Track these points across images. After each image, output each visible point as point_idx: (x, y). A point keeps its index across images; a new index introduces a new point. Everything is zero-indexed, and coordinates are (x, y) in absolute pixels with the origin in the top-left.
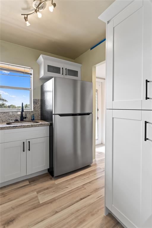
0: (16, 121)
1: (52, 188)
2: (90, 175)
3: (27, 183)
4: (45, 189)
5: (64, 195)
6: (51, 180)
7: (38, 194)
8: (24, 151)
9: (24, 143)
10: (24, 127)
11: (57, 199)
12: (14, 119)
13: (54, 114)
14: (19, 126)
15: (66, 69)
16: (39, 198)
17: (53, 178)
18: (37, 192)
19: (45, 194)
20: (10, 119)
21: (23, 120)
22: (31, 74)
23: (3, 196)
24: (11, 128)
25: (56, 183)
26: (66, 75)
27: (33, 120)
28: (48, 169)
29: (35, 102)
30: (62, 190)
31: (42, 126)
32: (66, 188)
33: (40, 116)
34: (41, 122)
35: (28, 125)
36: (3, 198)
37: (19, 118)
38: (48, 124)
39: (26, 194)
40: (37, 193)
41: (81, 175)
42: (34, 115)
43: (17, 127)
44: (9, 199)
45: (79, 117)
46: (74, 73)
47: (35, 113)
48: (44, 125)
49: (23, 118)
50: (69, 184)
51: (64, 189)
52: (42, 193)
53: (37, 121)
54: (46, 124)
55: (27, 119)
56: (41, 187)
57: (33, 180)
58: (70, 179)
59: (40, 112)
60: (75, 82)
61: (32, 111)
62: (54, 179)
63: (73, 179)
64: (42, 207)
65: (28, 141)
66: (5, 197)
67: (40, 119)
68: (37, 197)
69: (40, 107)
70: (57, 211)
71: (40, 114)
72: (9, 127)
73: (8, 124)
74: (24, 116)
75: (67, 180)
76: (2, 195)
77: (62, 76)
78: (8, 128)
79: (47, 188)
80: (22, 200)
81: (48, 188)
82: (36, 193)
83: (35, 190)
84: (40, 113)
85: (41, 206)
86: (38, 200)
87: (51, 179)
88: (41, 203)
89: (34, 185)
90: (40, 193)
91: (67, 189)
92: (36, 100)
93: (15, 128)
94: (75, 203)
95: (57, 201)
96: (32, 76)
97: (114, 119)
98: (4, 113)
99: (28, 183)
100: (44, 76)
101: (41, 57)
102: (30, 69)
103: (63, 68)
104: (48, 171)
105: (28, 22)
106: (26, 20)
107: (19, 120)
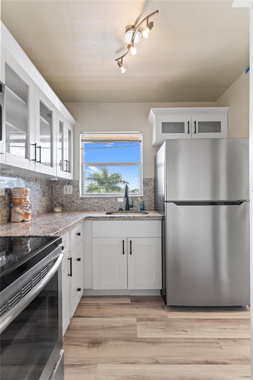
0: (121, 210)
1: (160, 321)
3: (128, 301)
4: (149, 320)
5: (176, 341)
7: (138, 323)
8: (124, 254)
9: (123, 241)
10: (129, 219)
11: (164, 343)
12: (119, 207)
13: (166, 201)
14: (117, 217)
15: (195, 122)
16: (138, 329)
17: (166, 307)
18: (137, 318)
19: (148, 327)
21: (129, 210)
22: (140, 141)
23: (97, 307)
25: (169, 317)
26: (195, 132)
27: (143, 210)
28: (161, 290)
29: (146, 183)
30: (176, 331)
32: (184, 331)
33: (153, 204)
34: (151, 214)
35: (128, 217)
36: (97, 310)
37: (124, 207)
38: (158, 217)
39: (122, 316)
40: (137, 321)
41: (219, 319)
42: (145, 203)
43: (115, 219)
44: (102, 314)
46: (215, 126)
47: (146, 199)
48: (152, 218)
49: (128, 207)
50: (191, 327)
51: (179, 331)
52: (144, 323)
53: (147, 212)
55: (134, 208)
56: (145, 315)
57: (137, 300)
58: (194, 319)
59: (153, 198)
60: (215, 142)
61: (141, 197)
62: (167, 309)
63: (200, 320)
64: (138, 343)
65: (129, 240)
66: (99, 310)
67: (154, 209)
68: (135, 325)
69: (153, 190)
70: (158, 361)
71: (153, 202)
72: (111, 217)
73: (107, 214)
74: (130, 203)
75: (190, 319)
76: (97, 306)
77: (188, 136)
79: (153, 320)
80: (116, 322)
81: (154, 319)
82: (135, 320)
83: (136, 315)
84: (154, 200)
85: (137, 341)
86: (136, 330)
87: (163, 308)
88: (138, 336)
89: (136, 307)
90: (141, 323)
91: (184, 333)
92: (147, 179)
94: (192, 363)
95: (162, 344)
96: (142, 144)
98: (106, 198)
99: (129, 302)
100: (156, 141)
101: (151, 112)
102: (138, 133)
103: (189, 122)
104: (161, 294)
105: (122, 68)
106: (120, 67)
107: (124, 208)
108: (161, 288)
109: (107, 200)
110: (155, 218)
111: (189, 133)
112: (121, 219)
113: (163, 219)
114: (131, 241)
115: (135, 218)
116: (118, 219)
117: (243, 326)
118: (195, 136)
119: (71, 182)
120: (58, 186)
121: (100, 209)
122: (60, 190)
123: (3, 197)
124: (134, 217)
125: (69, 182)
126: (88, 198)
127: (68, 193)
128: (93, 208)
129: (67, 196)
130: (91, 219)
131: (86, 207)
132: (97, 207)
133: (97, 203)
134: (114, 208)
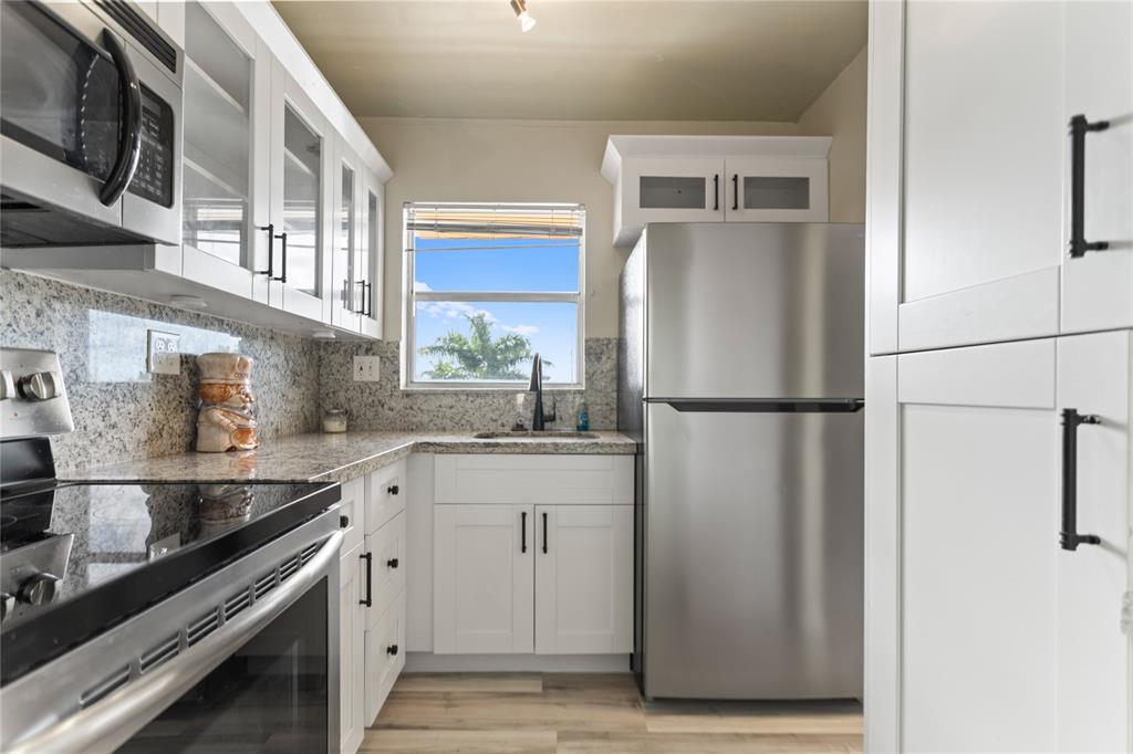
0: (519, 429)
1: (624, 739)
3: (535, 686)
4: (592, 736)
6: (634, 706)
7: (560, 744)
8: (524, 549)
9: (524, 515)
10: (540, 450)
12: (512, 422)
13: (647, 400)
14: (507, 445)
15: (735, 179)
17: (642, 703)
18: (559, 733)
20: (496, 421)
21: (542, 429)
22: (579, 231)
23: (445, 702)
24: (479, 450)
25: (650, 729)
26: (735, 208)
27: (583, 429)
28: (631, 655)
29: (593, 351)
31: (598, 454)
33: (615, 412)
35: (539, 446)
36: (443, 710)
37: (527, 417)
38: (626, 445)
39: (517, 725)
40: (560, 739)
41: (793, 735)
42: (590, 410)
43: (500, 449)
44: (460, 721)
46: (793, 191)
47: (593, 399)
48: (608, 450)
49: (542, 421)
52: (578, 744)
53: (595, 432)
54: (617, 445)
55: (557, 425)
56: (583, 723)
57: (560, 684)
58: (724, 735)
59: (615, 395)
61: (579, 393)
62: (647, 708)
63: (739, 737)
65: (540, 510)
66: (450, 710)
67: (614, 426)
69: (614, 373)
71: (615, 406)
73: (480, 436)
74: (547, 410)
75: (710, 735)
76: (445, 698)
77: (717, 217)
78: (468, 449)
79: (605, 736)
80: (498, 742)
81: (607, 733)
82: (554, 735)
83: (556, 723)
84: (615, 401)
87: (634, 704)
89: (558, 704)
90: (571, 744)
92: (598, 340)
93: (491, 453)
96: (583, 239)
97: (909, 411)
98: (478, 395)
99: (539, 689)
100: (623, 230)
101: (610, 146)
102: (573, 209)
103: (717, 176)
104: (632, 668)
105: (524, 16)
106: (518, 12)
107: (529, 424)
108: (632, 651)
109: (479, 400)
110: (616, 450)
111: (716, 208)
112: (517, 450)
113: (639, 453)
114: (545, 515)
115: (557, 450)
116: (508, 450)
118: (732, 216)
119: (374, 347)
120: (338, 358)
121: (459, 426)
122: (343, 369)
123: (175, 378)
124: (556, 445)
125: (369, 347)
126: (425, 394)
127: (367, 378)
128: (438, 421)
129: (363, 387)
130: (431, 448)
131: (419, 419)
132: (451, 419)
133: (451, 407)
134: (499, 422)
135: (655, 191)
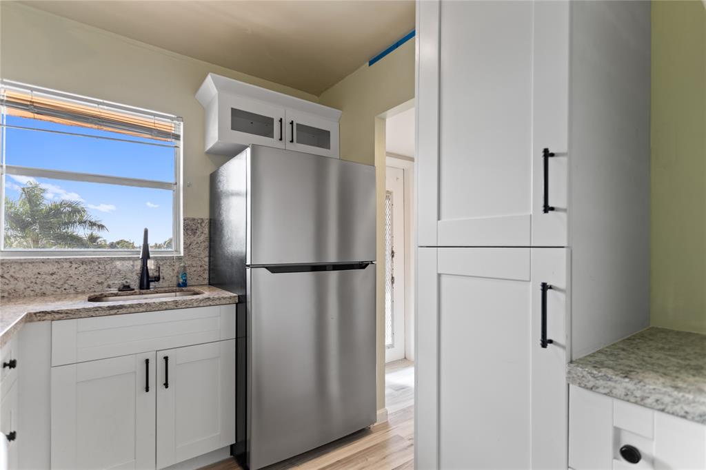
0: (126, 289)
2: (369, 459)
8: (147, 390)
9: (147, 361)
12: (119, 282)
13: (252, 266)
14: (131, 306)
15: (292, 123)
20: (102, 283)
21: (148, 288)
22: (177, 137)
24: (103, 313)
26: (292, 141)
27: (182, 286)
28: (232, 446)
29: (191, 227)
31: (210, 305)
33: (207, 272)
34: (207, 293)
35: (161, 303)
37: (134, 282)
38: (230, 298)
42: (188, 271)
43: (124, 310)
45: (333, 276)
46: (320, 137)
47: (189, 263)
48: (217, 302)
49: (146, 281)
53: (197, 289)
55: (161, 283)
59: (207, 259)
60: (321, 163)
61: (179, 258)
65: (161, 355)
67: (206, 282)
69: (207, 244)
71: (207, 267)
72: (96, 309)
73: (91, 300)
74: (151, 273)
77: (280, 145)
78: (92, 313)
84: (207, 264)
92: (194, 219)
93: (116, 314)
96: (181, 143)
97: (443, 279)
98: (83, 262)
100: (218, 143)
101: (209, 80)
102: (172, 119)
103: (281, 119)
104: (232, 454)
107: (135, 285)
108: (234, 442)
109: (84, 266)
110: (224, 302)
111: (281, 139)
112: (141, 309)
113: (242, 303)
114: (166, 358)
116: (133, 310)
117: (372, 459)
118: (290, 146)
121: (62, 292)
126: (21, 263)
128: (37, 288)
130: (48, 317)
131: (11, 286)
132: (53, 284)
133: (52, 274)
134: (106, 284)
135: (242, 120)
